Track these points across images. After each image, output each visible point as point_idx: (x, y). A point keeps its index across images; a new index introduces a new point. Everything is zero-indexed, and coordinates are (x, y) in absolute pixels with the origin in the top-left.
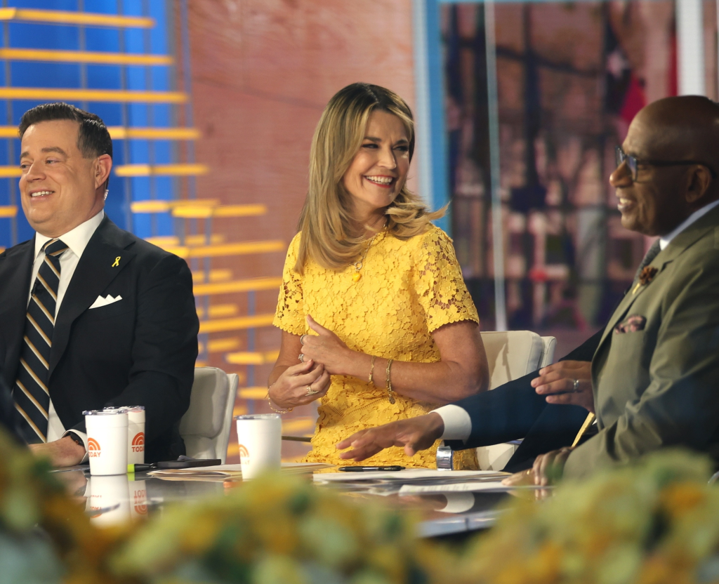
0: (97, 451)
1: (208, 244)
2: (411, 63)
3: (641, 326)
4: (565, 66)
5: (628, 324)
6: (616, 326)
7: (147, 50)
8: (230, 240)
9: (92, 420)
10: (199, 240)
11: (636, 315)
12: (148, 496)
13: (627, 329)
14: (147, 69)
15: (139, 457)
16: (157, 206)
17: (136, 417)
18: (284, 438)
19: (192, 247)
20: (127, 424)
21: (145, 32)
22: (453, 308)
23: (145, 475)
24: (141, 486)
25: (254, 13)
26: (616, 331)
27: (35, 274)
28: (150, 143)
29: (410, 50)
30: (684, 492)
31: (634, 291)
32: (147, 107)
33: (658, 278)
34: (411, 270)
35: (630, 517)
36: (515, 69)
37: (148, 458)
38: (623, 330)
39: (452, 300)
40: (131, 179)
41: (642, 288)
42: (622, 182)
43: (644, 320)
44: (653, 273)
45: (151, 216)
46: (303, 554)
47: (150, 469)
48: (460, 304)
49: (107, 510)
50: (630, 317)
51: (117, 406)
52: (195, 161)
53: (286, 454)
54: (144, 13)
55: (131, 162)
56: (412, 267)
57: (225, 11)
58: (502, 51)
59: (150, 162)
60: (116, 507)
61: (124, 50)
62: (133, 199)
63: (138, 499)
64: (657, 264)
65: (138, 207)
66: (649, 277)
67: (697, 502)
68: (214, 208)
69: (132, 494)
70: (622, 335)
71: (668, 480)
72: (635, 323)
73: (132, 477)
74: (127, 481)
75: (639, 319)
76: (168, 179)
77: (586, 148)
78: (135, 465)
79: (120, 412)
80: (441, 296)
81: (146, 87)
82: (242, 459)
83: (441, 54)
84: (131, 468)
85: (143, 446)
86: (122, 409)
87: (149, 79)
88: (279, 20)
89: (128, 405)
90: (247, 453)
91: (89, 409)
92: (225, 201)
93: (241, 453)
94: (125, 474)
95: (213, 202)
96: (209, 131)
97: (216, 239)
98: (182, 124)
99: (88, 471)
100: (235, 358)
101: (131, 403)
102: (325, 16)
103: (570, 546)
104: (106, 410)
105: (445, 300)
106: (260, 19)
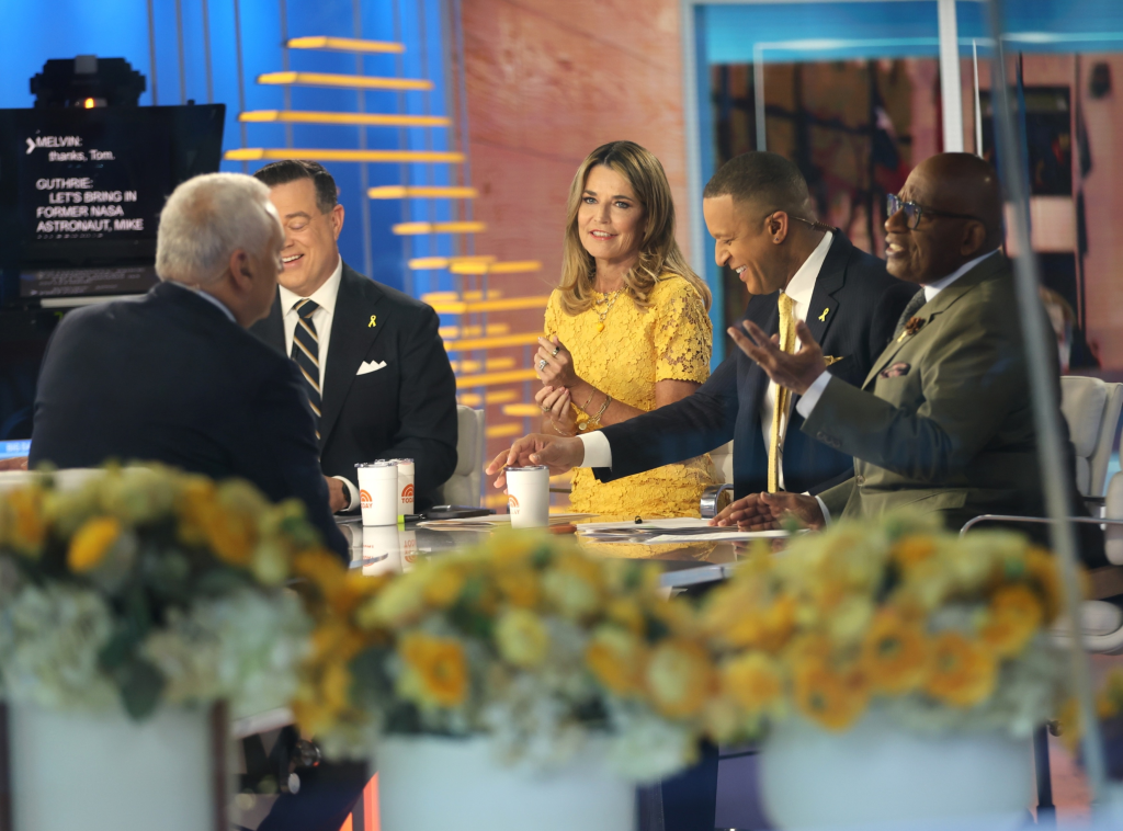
0: (369, 502)
1: (485, 299)
2: (682, 123)
3: (905, 372)
4: (834, 123)
5: (893, 371)
6: (882, 371)
7: (426, 112)
8: (507, 295)
9: (363, 472)
10: (475, 295)
11: (901, 362)
12: (418, 546)
13: (891, 374)
14: (427, 130)
15: (409, 508)
16: (436, 263)
17: (406, 469)
18: (552, 490)
19: (468, 302)
20: (397, 475)
21: (423, 94)
22: (679, 367)
23: (415, 525)
24: (411, 536)
25: (529, 74)
26: (880, 377)
27: (290, 339)
28: (430, 202)
29: (679, 110)
30: (915, 543)
31: (900, 340)
32: (428, 166)
33: (927, 328)
34: (655, 323)
35: (863, 569)
36: (786, 128)
37: (417, 509)
38: (886, 376)
39: (681, 359)
40: (411, 238)
41: (909, 337)
42: (898, 228)
43: (909, 367)
44: (921, 323)
45: (432, 272)
46: (544, 607)
47: (420, 520)
48: (688, 364)
49: (376, 560)
50: (895, 364)
51: (387, 459)
52: (474, 219)
53: (552, 502)
54: (423, 76)
55: (412, 219)
56: (656, 320)
57: (501, 74)
58: (771, 110)
59: (430, 219)
60: (385, 557)
61: (405, 111)
62: (414, 256)
63: (408, 549)
64: (923, 314)
65: (418, 264)
66: (916, 327)
67: (928, 554)
68: (489, 264)
69: (402, 544)
70: (885, 380)
71: (899, 532)
72: (899, 370)
73: (402, 527)
74: (397, 532)
75: (903, 366)
76: (448, 237)
77: (855, 204)
78: (405, 516)
79: (390, 465)
80: (672, 352)
81: (427, 147)
82: (512, 509)
83: (711, 114)
84: (401, 519)
85: (412, 497)
86: (392, 461)
87: (429, 139)
88: (555, 82)
89: (398, 458)
90: (516, 503)
91: (360, 463)
92: (502, 258)
93: (511, 503)
94: (395, 525)
95: (489, 259)
96: (486, 190)
97: (492, 294)
98: (461, 183)
99: (361, 522)
100: (511, 410)
101: (402, 456)
102: (598, 77)
103: (805, 598)
104: (378, 463)
105: (674, 357)
106: (536, 80)
